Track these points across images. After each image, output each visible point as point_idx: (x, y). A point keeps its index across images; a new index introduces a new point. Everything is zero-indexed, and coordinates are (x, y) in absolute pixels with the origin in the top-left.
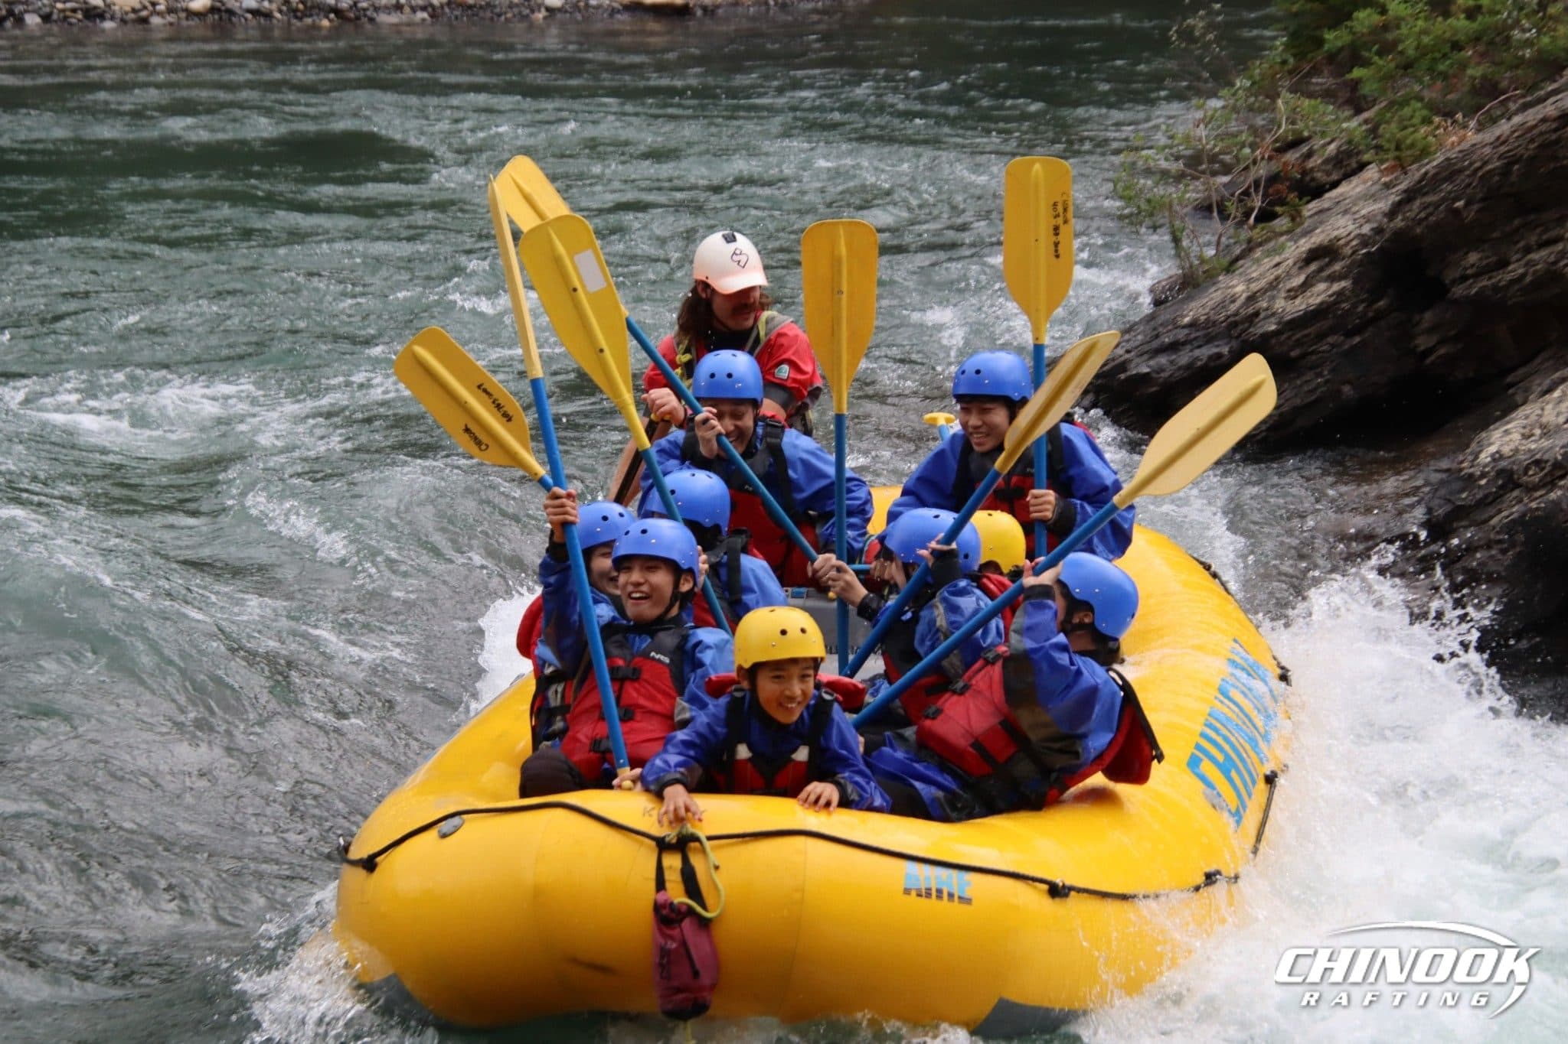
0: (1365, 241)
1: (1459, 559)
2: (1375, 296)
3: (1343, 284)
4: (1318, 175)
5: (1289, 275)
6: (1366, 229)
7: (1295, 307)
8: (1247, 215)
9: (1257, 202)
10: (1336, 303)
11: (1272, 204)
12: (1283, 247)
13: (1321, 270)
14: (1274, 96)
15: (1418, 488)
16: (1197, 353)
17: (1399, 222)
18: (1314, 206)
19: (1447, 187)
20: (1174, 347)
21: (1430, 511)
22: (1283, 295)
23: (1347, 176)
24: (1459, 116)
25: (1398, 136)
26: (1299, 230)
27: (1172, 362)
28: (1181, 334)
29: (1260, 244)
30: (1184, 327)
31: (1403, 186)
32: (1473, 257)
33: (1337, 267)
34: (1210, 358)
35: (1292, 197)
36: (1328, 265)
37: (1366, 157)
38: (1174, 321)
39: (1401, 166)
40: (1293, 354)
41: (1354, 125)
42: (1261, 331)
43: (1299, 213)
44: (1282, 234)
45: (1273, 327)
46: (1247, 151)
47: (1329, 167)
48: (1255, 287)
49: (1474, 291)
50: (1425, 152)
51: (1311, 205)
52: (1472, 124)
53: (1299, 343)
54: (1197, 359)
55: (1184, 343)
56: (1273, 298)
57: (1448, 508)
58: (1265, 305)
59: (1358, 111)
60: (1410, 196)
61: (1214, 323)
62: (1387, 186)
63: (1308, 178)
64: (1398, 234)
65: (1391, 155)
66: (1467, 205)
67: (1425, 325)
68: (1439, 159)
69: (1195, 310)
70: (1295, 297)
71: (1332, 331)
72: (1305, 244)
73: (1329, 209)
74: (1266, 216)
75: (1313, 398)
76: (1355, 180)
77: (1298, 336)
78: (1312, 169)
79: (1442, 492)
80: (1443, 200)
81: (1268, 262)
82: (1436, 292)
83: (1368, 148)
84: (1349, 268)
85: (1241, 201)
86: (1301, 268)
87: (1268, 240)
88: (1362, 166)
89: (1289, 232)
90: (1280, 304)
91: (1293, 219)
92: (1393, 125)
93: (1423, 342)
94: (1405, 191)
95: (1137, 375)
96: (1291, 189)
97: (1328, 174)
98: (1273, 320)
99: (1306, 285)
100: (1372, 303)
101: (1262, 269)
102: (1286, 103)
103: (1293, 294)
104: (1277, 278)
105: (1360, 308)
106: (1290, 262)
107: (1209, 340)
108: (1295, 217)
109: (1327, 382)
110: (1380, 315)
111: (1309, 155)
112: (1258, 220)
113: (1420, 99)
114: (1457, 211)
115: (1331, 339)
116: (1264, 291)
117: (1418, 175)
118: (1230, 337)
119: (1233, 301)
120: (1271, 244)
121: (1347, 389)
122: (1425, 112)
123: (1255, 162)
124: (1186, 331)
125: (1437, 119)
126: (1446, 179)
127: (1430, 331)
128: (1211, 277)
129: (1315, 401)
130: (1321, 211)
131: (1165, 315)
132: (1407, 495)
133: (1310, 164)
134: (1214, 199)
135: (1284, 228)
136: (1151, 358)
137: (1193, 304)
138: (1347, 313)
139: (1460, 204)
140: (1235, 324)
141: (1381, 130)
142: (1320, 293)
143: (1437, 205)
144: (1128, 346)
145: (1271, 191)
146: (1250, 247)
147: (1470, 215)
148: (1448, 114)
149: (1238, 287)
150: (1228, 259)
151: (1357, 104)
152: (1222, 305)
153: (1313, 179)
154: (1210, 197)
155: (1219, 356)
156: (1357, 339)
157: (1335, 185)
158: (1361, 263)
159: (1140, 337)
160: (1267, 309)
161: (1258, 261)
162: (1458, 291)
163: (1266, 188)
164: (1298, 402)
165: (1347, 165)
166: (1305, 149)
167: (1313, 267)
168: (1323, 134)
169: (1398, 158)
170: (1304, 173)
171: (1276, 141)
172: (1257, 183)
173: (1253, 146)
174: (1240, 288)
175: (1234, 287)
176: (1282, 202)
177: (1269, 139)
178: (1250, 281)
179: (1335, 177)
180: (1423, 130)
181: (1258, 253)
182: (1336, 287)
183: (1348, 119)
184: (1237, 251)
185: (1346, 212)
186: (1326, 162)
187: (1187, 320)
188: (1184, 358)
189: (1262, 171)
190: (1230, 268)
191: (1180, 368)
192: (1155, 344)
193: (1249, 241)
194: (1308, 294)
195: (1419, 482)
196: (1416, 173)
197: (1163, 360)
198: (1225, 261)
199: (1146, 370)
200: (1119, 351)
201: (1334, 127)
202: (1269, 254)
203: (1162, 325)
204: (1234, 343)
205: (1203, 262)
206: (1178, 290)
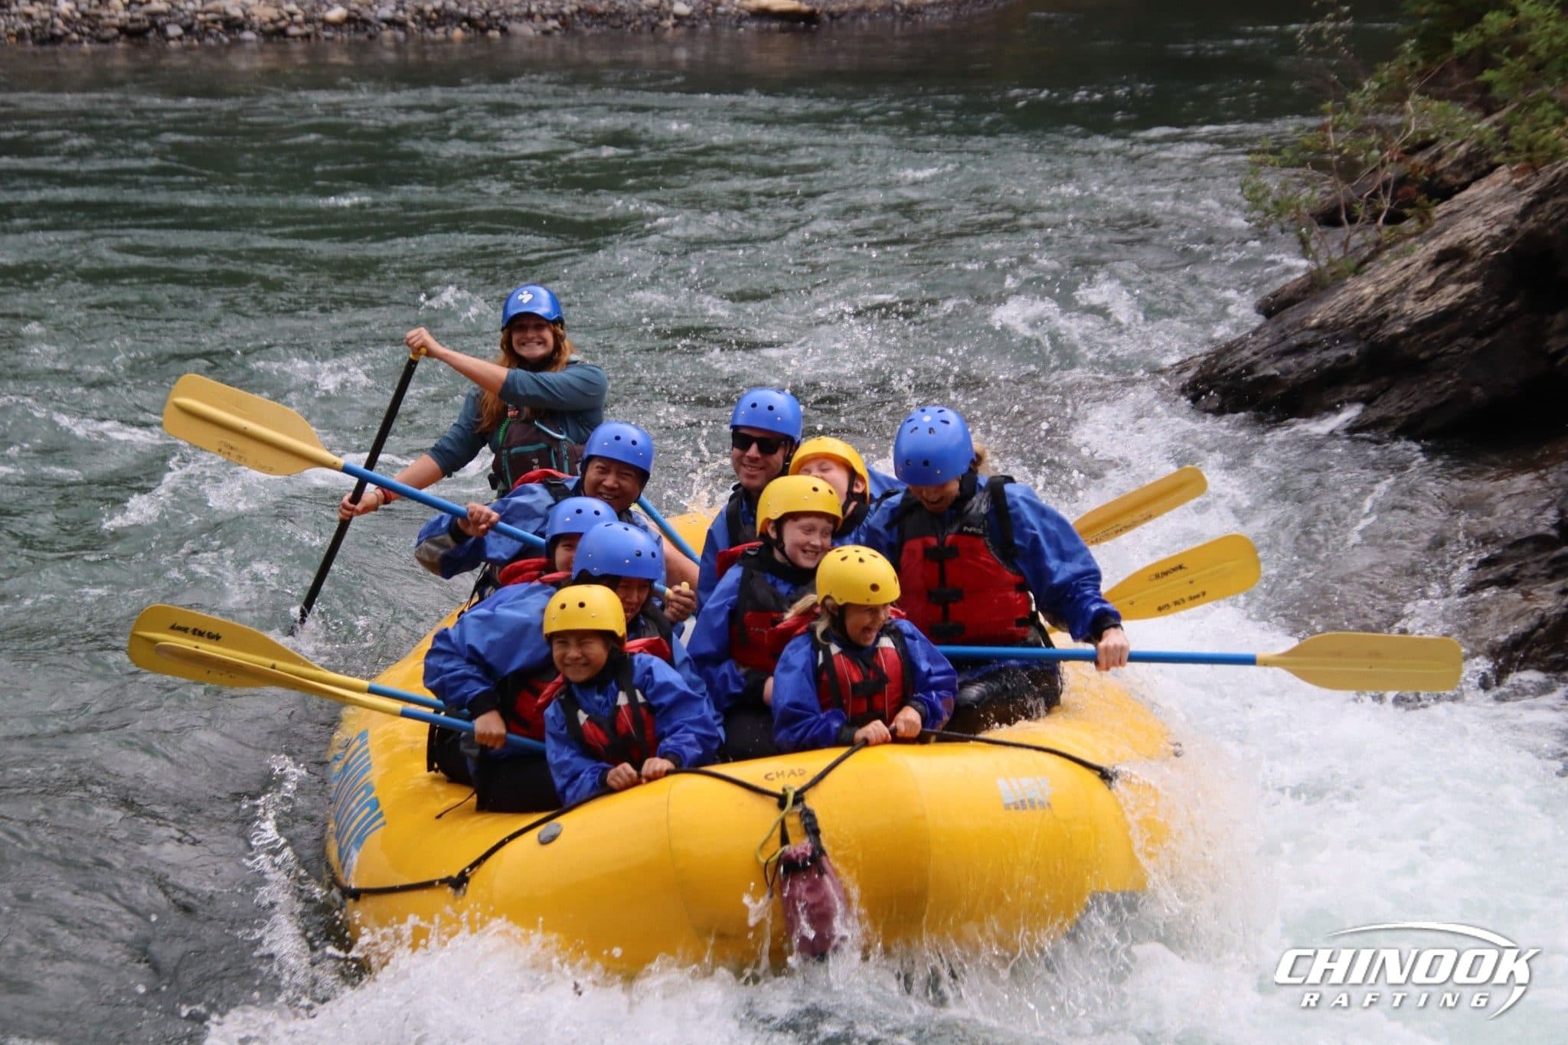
0: (1496, 242)
2: (1506, 297)
3: (1474, 285)
4: (1448, 177)
5: (1418, 277)
6: (1497, 231)
7: (1429, 307)
8: (1375, 217)
9: (1386, 204)
10: (1466, 304)
11: (1401, 206)
12: (1410, 251)
13: (1451, 271)
14: (1401, 96)
16: (1325, 355)
17: (1530, 223)
18: (1443, 208)
20: (1301, 349)
21: (1562, 513)
22: (1413, 296)
23: (1477, 178)
25: (1532, 136)
26: (1428, 232)
27: (1299, 364)
28: (1309, 336)
29: (1389, 246)
30: (1312, 329)
31: (1535, 188)
33: (1468, 268)
34: (1338, 360)
35: (1421, 199)
36: (1458, 266)
37: (1497, 159)
38: (1301, 324)
39: (1533, 167)
40: (1422, 356)
41: (1484, 126)
42: (1389, 333)
43: (1428, 214)
44: (1411, 236)
45: (1402, 329)
46: (1376, 153)
47: (1459, 168)
48: (1384, 289)
50: (1557, 154)
51: (1440, 207)
53: (1428, 345)
54: (1324, 361)
55: (1312, 346)
56: (1402, 300)
58: (1394, 306)
59: (1488, 113)
60: (1542, 197)
61: (1343, 325)
62: (1519, 187)
63: (1437, 180)
64: (1530, 236)
65: (1522, 156)
67: (1557, 327)
69: (1321, 312)
70: (1424, 299)
71: (1462, 332)
72: (1435, 246)
73: (1458, 211)
74: (1395, 218)
75: (1443, 399)
76: (1485, 182)
77: (1428, 337)
78: (1441, 171)
81: (1397, 264)
83: (1498, 149)
84: (1480, 269)
85: (1369, 203)
86: (1430, 270)
87: (1397, 242)
88: (1492, 168)
89: (1418, 234)
90: (1409, 306)
91: (1422, 221)
92: (1525, 127)
93: (1554, 344)
94: (1537, 192)
95: (1264, 377)
96: (1420, 191)
97: (1458, 175)
98: (1402, 321)
99: (1435, 287)
100: (1502, 304)
101: (1391, 271)
102: (1414, 105)
103: (1423, 296)
104: (1407, 281)
105: (1491, 309)
106: (1419, 264)
107: (1337, 342)
108: (1424, 219)
109: (1457, 383)
110: (1511, 317)
111: (1439, 156)
112: (1386, 222)
113: (1552, 100)
115: (1460, 341)
116: (1393, 293)
117: (1550, 177)
118: (1358, 339)
119: (1362, 303)
120: (1400, 247)
121: (1477, 391)
122: (1557, 113)
123: (1383, 164)
124: (1313, 333)
127: (1562, 332)
128: (1338, 279)
129: (1447, 402)
130: (1451, 213)
131: (1291, 316)
133: (1440, 165)
134: (1343, 201)
135: (1413, 230)
136: (1277, 361)
137: (1321, 306)
138: (1476, 314)
140: (1363, 327)
141: (1512, 131)
142: (1450, 295)
144: (1255, 348)
145: (1400, 193)
146: (1379, 248)
149: (1366, 289)
150: (1356, 261)
151: (1487, 105)
152: (1350, 307)
153: (1442, 181)
154: (1337, 199)
155: (1347, 357)
156: (1487, 341)
157: (1464, 187)
158: (1492, 265)
159: (1267, 339)
160: (1396, 311)
161: (1386, 263)
163: (1395, 190)
164: (1426, 403)
165: (1477, 166)
166: (1434, 151)
167: (1443, 269)
168: (1450, 135)
169: (1529, 160)
170: (1433, 175)
171: (1405, 143)
172: (1385, 185)
173: (1382, 148)
174: (1368, 290)
175: (1361, 289)
176: (1412, 205)
177: (1397, 141)
178: (1378, 283)
179: (1464, 179)
180: (1555, 131)
181: (1386, 255)
182: (1467, 288)
183: (1478, 120)
184: (1366, 253)
185: (1476, 213)
186: (1456, 163)
187: (1314, 322)
188: (1311, 359)
189: (1390, 173)
190: (1358, 270)
191: (1310, 369)
192: (1282, 346)
193: (1378, 243)
194: (1438, 295)
196: (1547, 174)
197: (1291, 362)
198: (1353, 264)
199: (1272, 371)
200: (1246, 353)
201: (1464, 129)
202: (1398, 256)
203: (1289, 327)
204: (1363, 345)
205: (1331, 264)
206: (1305, 291)
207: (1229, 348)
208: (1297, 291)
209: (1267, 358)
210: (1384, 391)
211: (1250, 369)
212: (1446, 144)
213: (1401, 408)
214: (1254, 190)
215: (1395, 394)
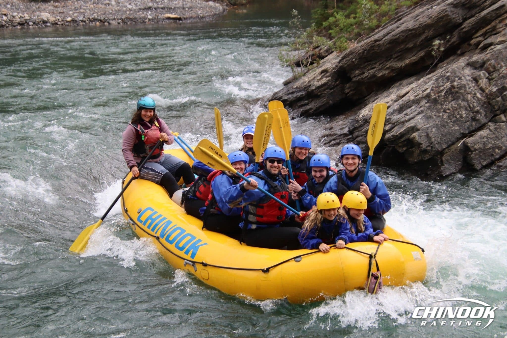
0: (334, 69)
1: (355, 139)
2: (336, 80)
4: (323, 54)
5: (317, 76)
6: (334, 66)
7: (320, 83)
8: (308, 63)
9: (310, 60)
10: (328, 82)
11: (313, 60)
12: (315, 70)
13: (324, 75)
14: (312, 37)
15: (347, 123)
16: (298, 94)
17: (341, 64)
18: (322, 61)
19: (351, 56)
20: (293, 93)
21: (349, 128)
22: (316, 81)
23: (329, 54)
24: (353, 40)
25: (340, 45)
28: (294, 90)
31: (341, 56)
32: (357, 72)
33: (328, 74)
34: (301, 95)
35: (317, 59)
36: (326, 74)
37: (333, 50)
38: (292, 87)
39: (341, 52)
40: (319, 94)
41: (330, 43)
42: (311, 89)
43: (319, 62)
45: (314, 88)
46: (307, 49)
48: (310, 79)
49: (357, 79)
50: (346, 49)
52: (356, 42)
53: (320, 92)
54: (298, 96)
55: (295, 92)
56: (314, 82)
57: (353, 128)
58: (312, 83)
59: (331, 40)
60: (343, 58)
61: (301, 87)
62: (338, 56)
64: (341, 67)
65: (339, 49)
66: (356, 60)
67: (347, 87)
68: (349, 50)
69: (297, 84)
71: (327, 88)
72: (321, 70)
74: (312, 63)
76: (331, 55)
77: (320, 90)
79: (352, 124)
80: (350, 59)
81: (313, 74)
82: (349, 80)
83: (333, 48)
84: (331, 74)
85: (306, 60)
86: (320, 75)
87: (312, 69)
88: (332, 52)
89: (317, 67)
90: (315, 83)
91: (318, 64)
92: (339, 43)
93: (347, 91)
94: (342, 57)
96: (317, 57)
99: (321, 79)
100: (335, 82)
102: (315, 38)
103: (318, 80)
104: (315, 77)
105: (333, 83)
106: (318, 73)
107: (300, 91)
109: (326, 100)
110: (337, 85)
111: (321, 50)
112: (310, 64)
113: (344, 37)
114: (353, 62)
115: (327, 90)
116: (312, 80)
117: (345, 54)
118: (305, 90)
119: (305, 82)
121: (331, 102)
122: (346, 40)
123: (309, 51)
125: (348, 41)
126: (351, 55)
127: (348, 88)
128: (300, 77)
129: (324, 105)
130: (324, 62)
131: (290, 85)
132: (344, 125)
133: (321, 51)
134: (300, 59)
136: (287, 96)
138: (330, 85)
139: (354, 60)
140: (306, 88)
141: (336, 44)
142: (324, 80)
143: (349, 60)
144: (282, 93)
145: (313, 58)
147: (356, 62)
148: (351, 40)
149: (306, 79)
151: (331, 38)
152: (303, 83)
155: (303, 95)
156: (332, 90)
157: (326, 56)
158: (333, 73)
159: (285, 91)
161: (310, 73)
162: (354, 79)
164: (320, 105)
165: (329, 52)
166: (320, 48)
167: (323, 74)
168: (323, 45)
169: (340, 50)
170: (320, 54)
172: (310, 56)
173: (309, 48)
174: (307, 79)
176: (315, 60)
177: (312, 46)
178: (309, 78)
179: (326, 54)
180: (345, 44)
181: (310, 72)
182: (328, 79)
183: (329, 41)
184: (306, 71)
185: (329, 62)
186: (325, 51)
187: (295, 87)
188: (295, 95)
189: (310, 53)
190: (304, 75)
191: (294, 98)
192: (288, 92)
193: (308, 69)
195: (347, 122)
196: (344, 53)
197: (290, 96)
198: (303, 73)
199: (286, 98)
200: (280, 94)
201: (326, 43)
202: (313, 72)
203: (290, 88)
204: (306, 92)
205: (298, 74)
206: (293, 80)
207: (277, 93)
209: (285, 95)
210: (311, 102)
211: (281, 98)
212: (322, 47)
213: (315, 106)
214: (281, 57)
215: (313, 103)
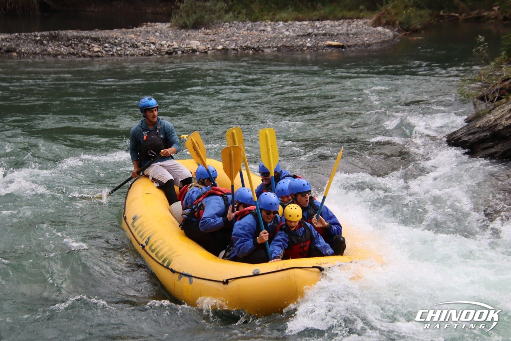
5: (506, 114)
7: (509, 122)
8: (494, 98)
9: (497, 95)
11: (502, 95)
12: (504, 107)
14: (502, 67)
20: (474, 133)
22: (505, 119)
26: (508, 103)
27: (473, 137)
28: (476, 130)
29: (498, 106)
34: (485, 136)
35: (507, 93)
38: (474, 126)
40: (507, 135)
42: (498, 129)
43: (509, 98)
44: (504, 103)
45: (502, 128)
48: (497, 117)
53: (508, 132)
54: (480, 136)
55: (477, 132)
56: (502, 120)
61: (485, 127)
69: (480, 123)
70: (508, 120)
72: (510, 106)
74: (500, 99)
77: (509, 130)
81: (500, 111)
85: (492, 95)
86: (509, 112)
87: (500, 105)
89: (506, 103)
90: (503, 122)
91: (507, 100)
95: (464, 140)
96: (506, 91)
98: (502, 126)
101: (498, 113)
102: (505, 69)
104: (503, 115)
106: (506, 111)
107: (484, 131)
112: (497, 100)
116: (499, 118)
118: (490, 131)
119: (491, 121)
123: (496, 84)
124: (477, 129)
128: (484, 115)
131: (472, 124)
134: (485, 94)
136: (468, 136)
137: (479, 122)
140: (491, 127)
144: (461, 133)
146: (495, 107)
150: (489, 110)
152: (487, 122)
155: (487, 136)
159: (465, 130)
160: (500, 123)
161: (497, 110)
163: (500, 91)
164: (508, 148)
166: (510, 81)
170: (510, 87)
171: (502, 79)
172: (497, 90)
173: (496, 80)
174: (492, 118)
175: (490, 117)
176: (504, 95)
177: (500, 78)
178: (495, 116)
181: (497, 108)
184: (491, 108)
187: (478, 126)
188: (477, 136)
189: (498, 87)
190: (489, 112)
191: (476, 139)
192: (469, 132)
193: (495, 105)
197: (471, 137)
199: (466, 139)
200: (459, 134)
202: (500, 108)
203: (471, 127)
205: (482, 111)
206: (475, 118)
207: (455, 133)
208: (473, 118)
209: (465, 135)
210: (497, 144)
211: (460, 138)
213: (501, 149)
214: (461, 91)
215: (500, 145)
